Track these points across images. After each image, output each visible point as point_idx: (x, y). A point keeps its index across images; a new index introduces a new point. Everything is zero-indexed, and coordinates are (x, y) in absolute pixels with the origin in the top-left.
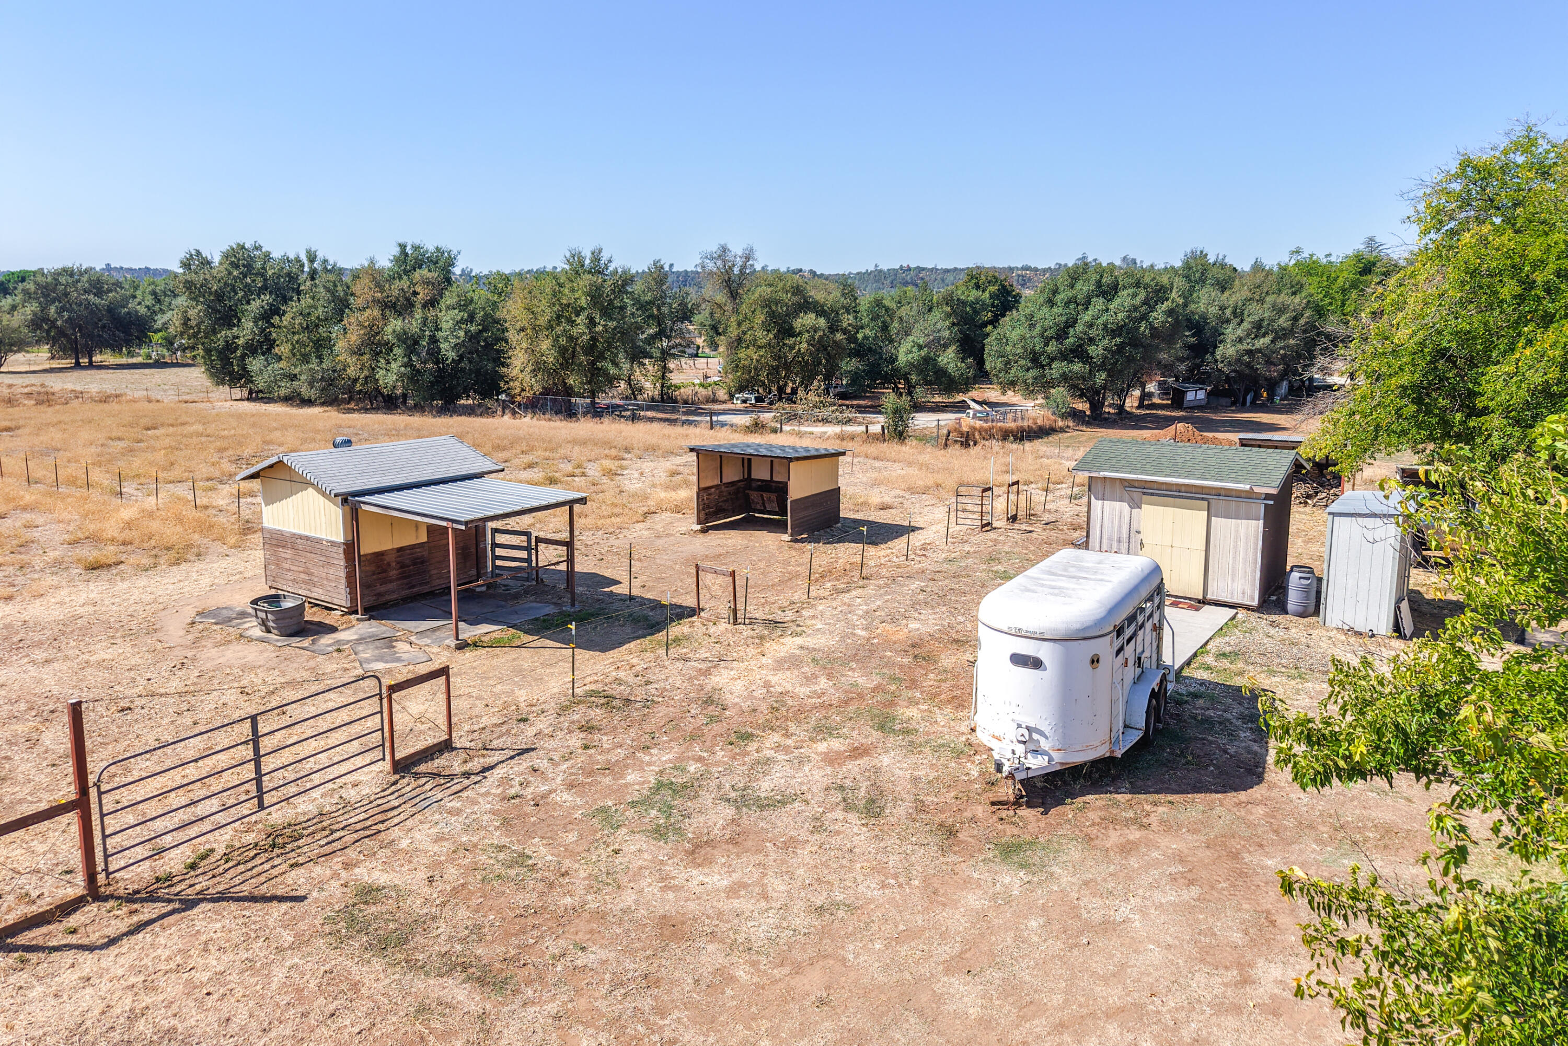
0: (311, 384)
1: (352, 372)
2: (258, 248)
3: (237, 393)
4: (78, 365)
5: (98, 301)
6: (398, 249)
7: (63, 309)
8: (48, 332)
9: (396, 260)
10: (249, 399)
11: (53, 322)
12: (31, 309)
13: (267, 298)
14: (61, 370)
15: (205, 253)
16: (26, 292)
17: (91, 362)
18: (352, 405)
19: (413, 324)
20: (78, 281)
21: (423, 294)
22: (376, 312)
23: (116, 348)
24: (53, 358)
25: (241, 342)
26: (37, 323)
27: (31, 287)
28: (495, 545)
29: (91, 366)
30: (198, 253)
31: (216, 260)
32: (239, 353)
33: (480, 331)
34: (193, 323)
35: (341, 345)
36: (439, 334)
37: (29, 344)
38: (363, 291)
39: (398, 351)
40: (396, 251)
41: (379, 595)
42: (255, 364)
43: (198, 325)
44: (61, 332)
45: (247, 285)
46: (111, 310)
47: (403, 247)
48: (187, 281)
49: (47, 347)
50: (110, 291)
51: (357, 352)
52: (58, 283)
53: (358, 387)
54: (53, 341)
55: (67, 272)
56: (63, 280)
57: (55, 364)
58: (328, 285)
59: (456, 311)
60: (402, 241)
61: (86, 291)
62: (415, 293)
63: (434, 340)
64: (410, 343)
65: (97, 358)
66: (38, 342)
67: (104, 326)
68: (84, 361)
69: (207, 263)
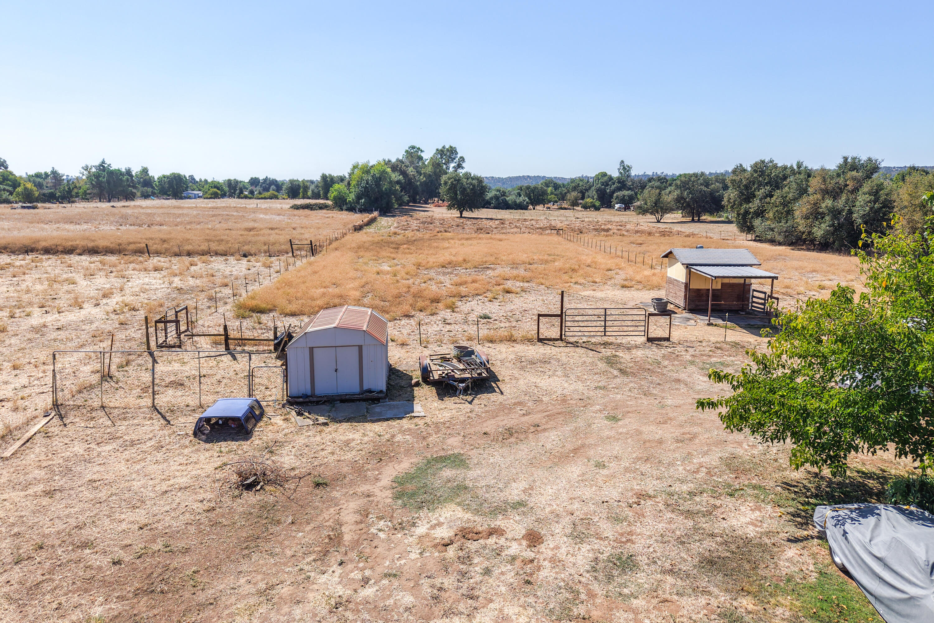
0: (780, 234)
1: (801, 228)
2: (771, 161)
3: (749, 237)
4: (693, 221)
5: (706, 189)
6: (842, 160)
7: (690, 193)
8: (683, 204)
9: (840, 167)
10: (755, 240)
11: (685, 199)
12: (677, 193)
13: (768, 188)
14: (685, 222)
15: (744, 166)
16: (676, 185)
17: (699, 219)
18: (804, 247)
19: (840, 203)
20: (699, 179)
21: (851, 185)
22: (819, 196)
23: (711, 213)
24: (683, 217)
25: (752, 210)
26: (680, 199)
27: (679, 182)
28: (753, 297)
29: (699, 221)
30: (741, 165)
31: (749, 169)
32: (750, 216)
33: (882, 208)
34: (732, 201)
35: (797, 213)
36: (854, 209)
37: (673, 210)
38: (815, 183)
39: (827, 218)
40: (841, 161)
41: (697, 305)
42: (757, 222)
43: (734, 201)
44: (688, 205)
45: (759, 181)
46: (712, 194)
47: (846, 159)
48: (732, 180)
49: (680, 212)
50: (712, 184)
51: (807, 218)
52: (690, 180)
53: (804, 236)
54: (683, 208)
55: (695, 175)
56: (692, 179)
57: (684, 220)
58: (797, 181)
59: (867, 196)
60: (845, 155)
61: (701, 184)
62: (846, 185)
63: (850, 212)
64: (835, 213)
65: (703, 218)
66: (678, 209)
67: (707, 202)
68: (696, 219)
69: (745, 170)
